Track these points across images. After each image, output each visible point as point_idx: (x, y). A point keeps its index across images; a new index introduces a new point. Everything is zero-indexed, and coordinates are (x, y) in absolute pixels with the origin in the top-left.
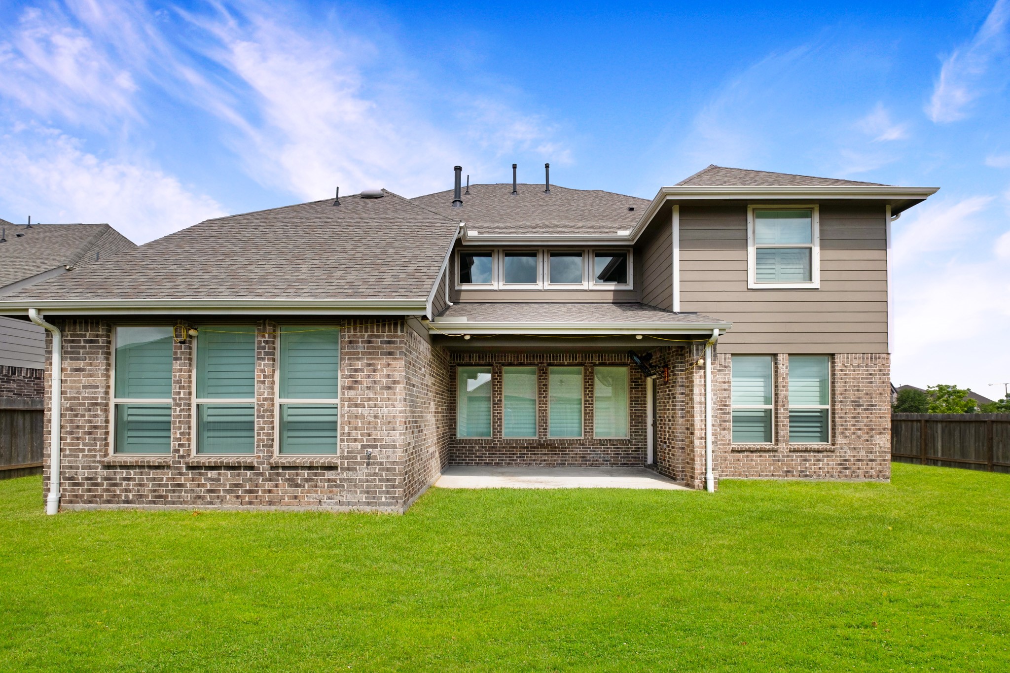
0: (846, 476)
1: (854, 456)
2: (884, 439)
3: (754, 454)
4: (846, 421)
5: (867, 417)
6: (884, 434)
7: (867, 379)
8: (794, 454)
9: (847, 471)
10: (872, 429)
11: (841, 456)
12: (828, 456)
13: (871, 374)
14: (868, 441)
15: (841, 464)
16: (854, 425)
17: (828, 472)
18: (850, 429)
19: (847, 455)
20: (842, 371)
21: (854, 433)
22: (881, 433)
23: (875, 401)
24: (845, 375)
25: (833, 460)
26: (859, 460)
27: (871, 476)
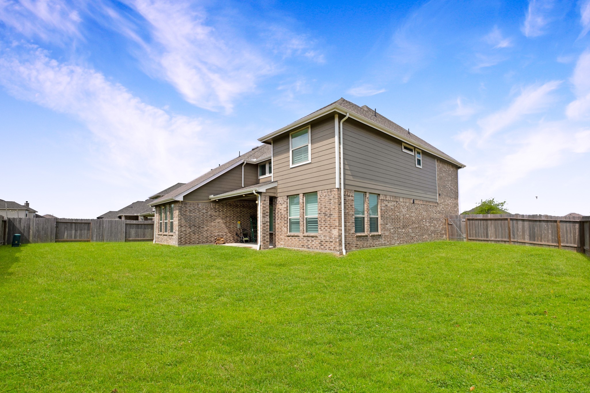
0: (322, 249)
1: (325, 239)
2: (336, 231)
3: (293, 238)
4: (321, 223)
5: (329, 221)
6: (336, 228)
7: (329, 202)
8: (305, 238)
9: (322, 246)
10: (331, 226)
11: (320, 240)
12: (316, 239)
13: (330, 199)
14: (330, 232)
15: (320, 243)
16: (324, 225)
17: (316, 247)
18: (323, 227)
19: (322, 239)
20: (320, 199)
21: (324, 228)
22: (334, 228)
23: (332, 213)
24: (321, 201)
25: (317, 241)
26: (326, 242)
27: (331, 250)
